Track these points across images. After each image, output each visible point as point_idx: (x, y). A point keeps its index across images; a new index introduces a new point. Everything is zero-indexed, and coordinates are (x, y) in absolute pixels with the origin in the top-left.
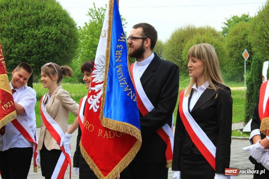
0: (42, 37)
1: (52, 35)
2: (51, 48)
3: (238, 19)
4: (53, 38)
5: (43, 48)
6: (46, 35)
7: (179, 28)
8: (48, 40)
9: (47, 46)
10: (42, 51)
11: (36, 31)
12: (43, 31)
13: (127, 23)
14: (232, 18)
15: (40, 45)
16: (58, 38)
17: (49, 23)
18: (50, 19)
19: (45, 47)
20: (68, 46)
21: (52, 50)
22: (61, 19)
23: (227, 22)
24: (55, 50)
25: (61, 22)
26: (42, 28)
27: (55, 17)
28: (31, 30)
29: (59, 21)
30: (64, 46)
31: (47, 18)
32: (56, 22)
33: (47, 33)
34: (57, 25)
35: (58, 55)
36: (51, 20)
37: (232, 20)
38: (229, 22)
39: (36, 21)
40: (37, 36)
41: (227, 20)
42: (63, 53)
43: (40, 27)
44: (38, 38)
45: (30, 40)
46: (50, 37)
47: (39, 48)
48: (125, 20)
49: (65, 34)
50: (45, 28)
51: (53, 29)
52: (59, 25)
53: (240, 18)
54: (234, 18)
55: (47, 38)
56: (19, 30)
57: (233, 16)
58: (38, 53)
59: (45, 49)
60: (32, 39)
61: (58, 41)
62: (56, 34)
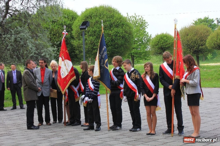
0: (113, 35)
1: (120, 33)
2: (120, 42)
3: (202, 20)
4: (120, 35)
5: (115, 42)
6: (116, 34)
7: (184, 27)
8: (118, 37)
9: (117, 40)
10: (114, 44)
11: (110, 32)
12: (114, 31)
13: (148, 25)
14: (198, 20)
15: (112, 40)
16: (123, 35)
17: (117, 26)
18: (118, 23)
19: (116, 41)
20: (129, 40)
21: (120, 43)
22: (124, 23)
23: (194, 23)
24: (122, 43)
25: (124, 25)
26: (113, 29)
27: (121, 22)
28: (107, 31)
29: (123, 25)
30: (126, 40)
31: (116, 23)
32: (121, 25)
33: (116, 33)
34: (122, 27)
35: (123, 46)
36: (118, 25)
37: (198, 21)
38: (196, 22)
39: (110, 25)
40: (111, 35)
41: (194, 21)
42: (126, 45)
43: (112, 29)
44: (112, 36)
45: (106, 37)
46: (118, 35)
47: (112, 42)
48: (147, 23)
49: (127, 33)
50: (116, 29)
51: (120, 30)
52: (123, 27)
53: (203, 20)
54: (199, 20)
55: (116, 36)
56: (99, 31)
57: (198, 19)
58: (112, 45)
59: (115, 43)
60: (107, 36)
61: (123, 37)
62: (122, 33)
